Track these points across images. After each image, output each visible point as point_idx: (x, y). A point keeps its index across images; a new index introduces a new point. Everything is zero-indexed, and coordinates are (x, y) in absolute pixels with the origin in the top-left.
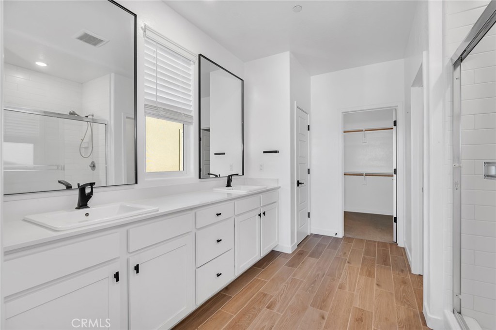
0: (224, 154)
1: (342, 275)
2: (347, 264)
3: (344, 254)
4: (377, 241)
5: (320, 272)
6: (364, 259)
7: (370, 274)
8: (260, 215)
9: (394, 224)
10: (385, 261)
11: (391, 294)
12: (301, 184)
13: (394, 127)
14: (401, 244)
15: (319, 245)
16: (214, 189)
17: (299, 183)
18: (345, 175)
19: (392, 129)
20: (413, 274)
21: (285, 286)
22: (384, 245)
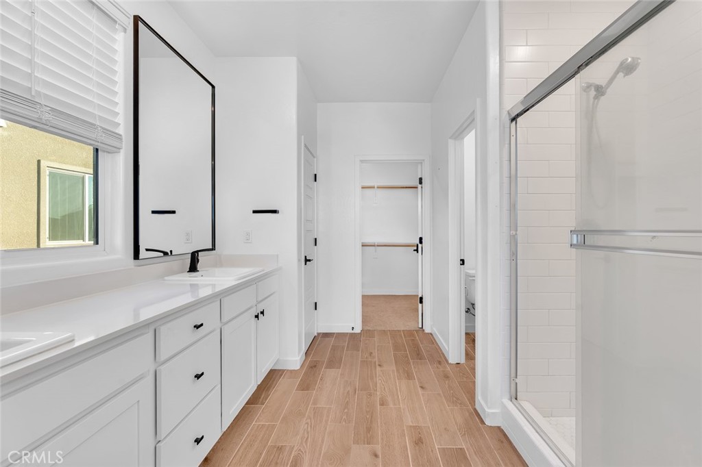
0: (174, 212)
1: (378, 385)
2: (378, 368)
3: (370, 355)
4: (402, 329)
5: (349, 388)
6: (395, 356)
7: (409, 376)
8: (257, 317)
9: (420, 305)
10: (418, 355)
11: (439, 394)
12: (309, 260)
13: (420, 186)
14: (427, 329)
15: (334, 348)
16: (166, 278)
17: (307, 260)
18: (363, 246)
19: (416, 188)
20: (450, 364)
21: (307, 423)
22: (410, 333)
